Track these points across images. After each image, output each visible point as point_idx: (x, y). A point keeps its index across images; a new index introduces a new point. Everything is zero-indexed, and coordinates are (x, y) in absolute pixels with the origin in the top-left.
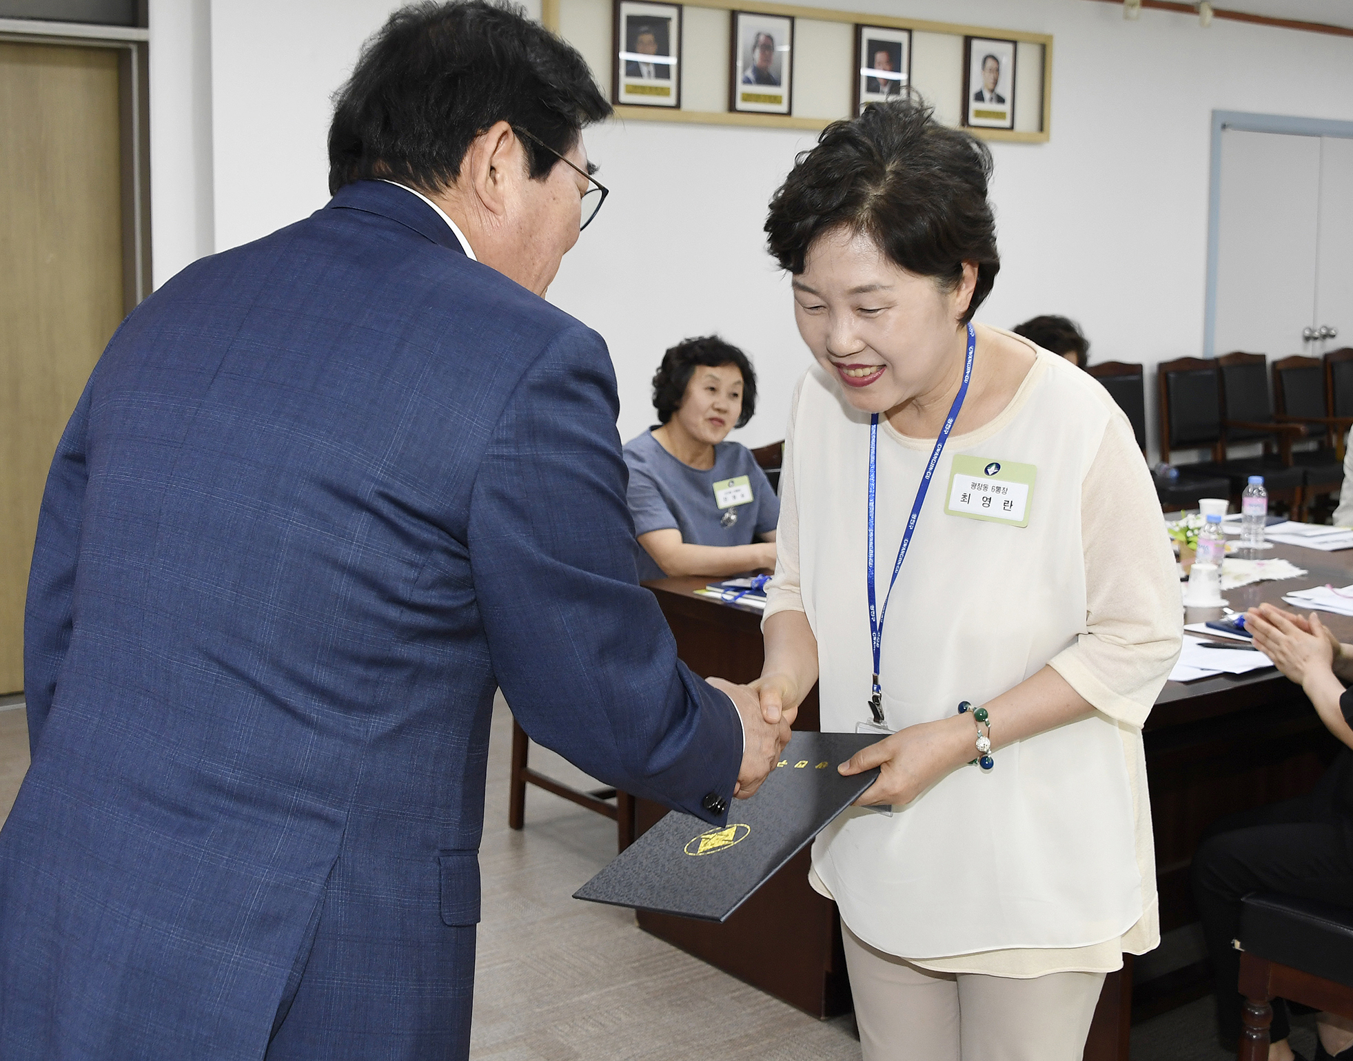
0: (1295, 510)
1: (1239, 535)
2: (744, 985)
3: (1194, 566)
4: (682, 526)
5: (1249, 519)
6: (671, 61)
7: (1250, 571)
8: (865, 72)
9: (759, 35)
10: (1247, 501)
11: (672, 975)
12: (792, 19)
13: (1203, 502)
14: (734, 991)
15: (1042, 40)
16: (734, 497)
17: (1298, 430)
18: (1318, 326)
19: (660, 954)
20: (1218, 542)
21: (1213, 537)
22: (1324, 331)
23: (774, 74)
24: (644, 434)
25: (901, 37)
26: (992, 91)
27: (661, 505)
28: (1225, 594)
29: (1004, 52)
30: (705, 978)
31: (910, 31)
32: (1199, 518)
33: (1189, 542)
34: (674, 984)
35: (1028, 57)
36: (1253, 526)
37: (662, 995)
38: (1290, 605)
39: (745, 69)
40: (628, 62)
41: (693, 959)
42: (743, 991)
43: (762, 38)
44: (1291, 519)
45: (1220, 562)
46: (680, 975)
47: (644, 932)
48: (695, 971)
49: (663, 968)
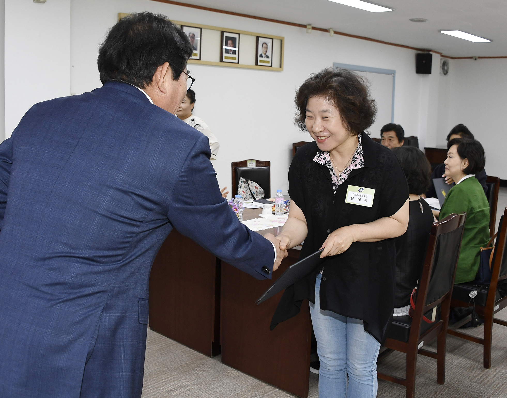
2: (185, 347)
8: (224, 47)
9: (190, 33)
11: (161, 345)
12: (201, 29)
14: (182, 349)
15: (281, 39)
19: (157, 338)
23: (195, 46)
25: (236, 36)
26: (265, 54)
29: (269, 42)
31: (239, 34)
34: (162, 347)
35: (277, 44)
37: (158, 351)
41: (168, 339)
43: (191, 34)
46: (164, 345)
47: (152, 331)
48: (169, 343)
49: (158, 342)
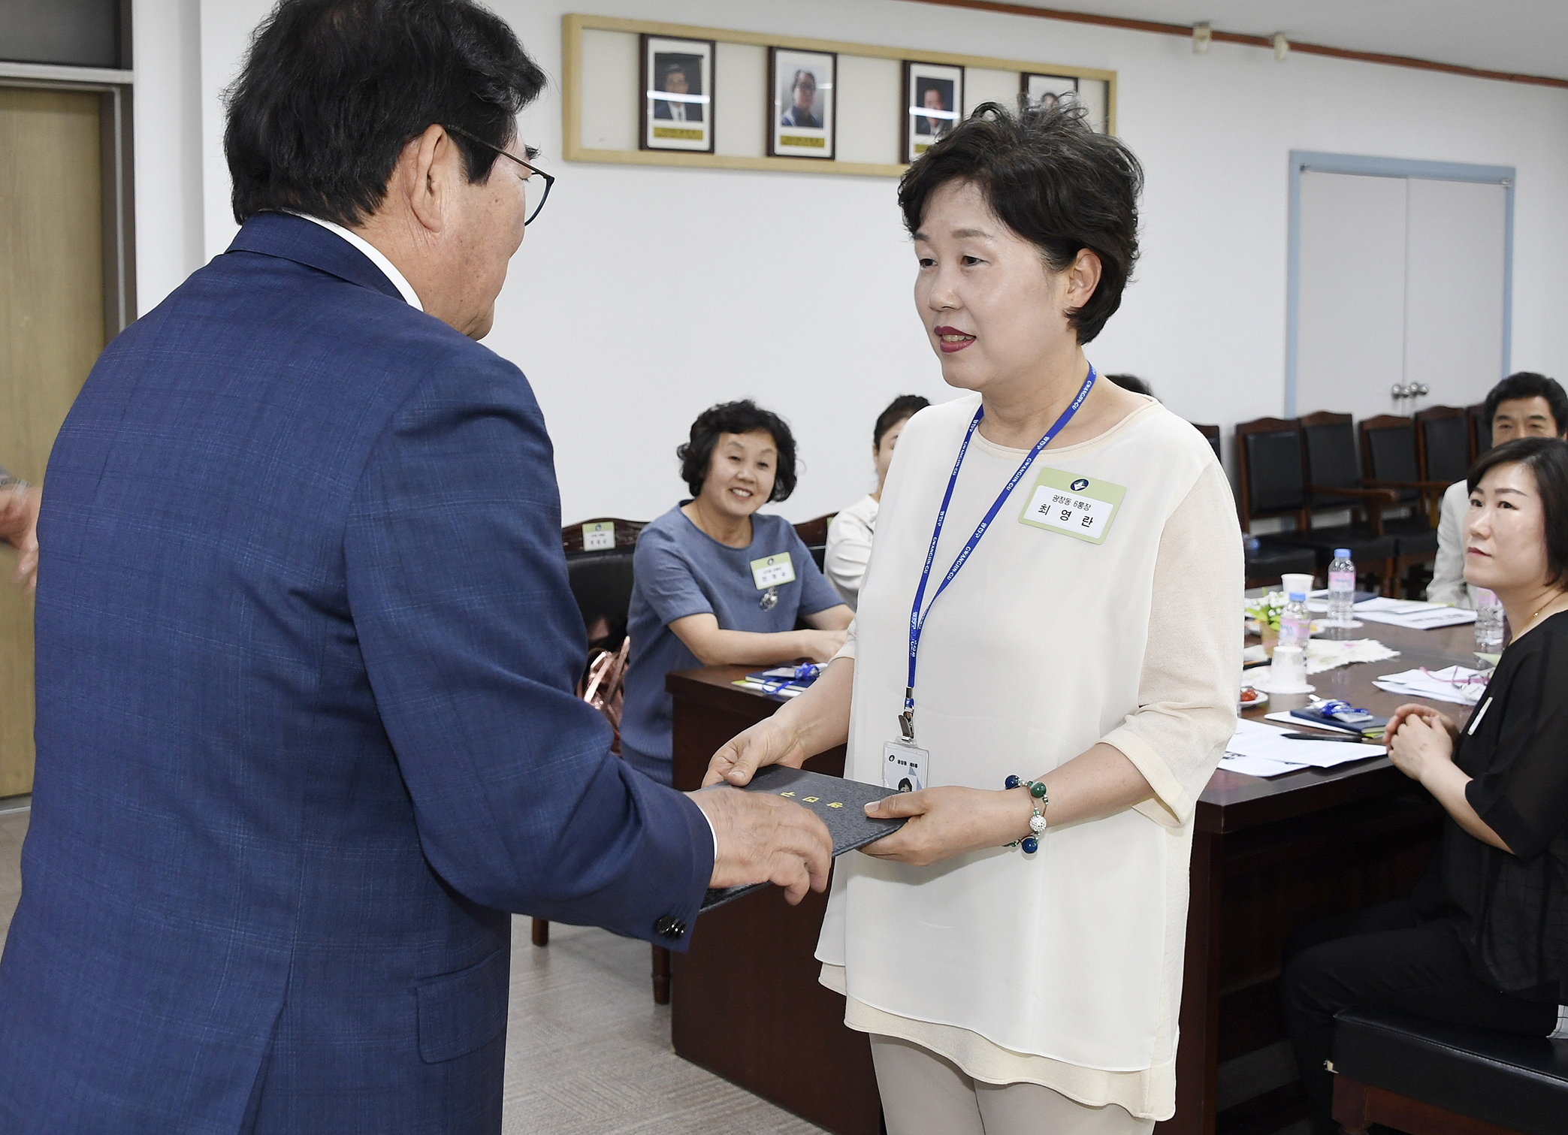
0: (1387, 582)
1: (1326, 613)
2: (791, 1116)
3: (1276, 649)
4: (717, 611)
5: (1336, 595)
6: (704, 99)
7: (1338, 654)
8: (914, 111)
9: (798, 73)
10: (1333, 576)
11: (712, 1106)
12: (834, 56)
13: (1286, 577)
14: (780, 1123)
15: (1106, 77)
16: (774, 576)
17: (1389, 496)
18: (1408, 384)
19: (698, 1083)
20: (1303, 622)
21: (1297, 616)
22: (1414, 388)
23: (815, 116)
24: (673, 511)
25: (953, 75)
27: (693, 587)
28: (1311, 679)
30: (749, 1109)
31: (962, 68)
32: (1282, 596)
33: (1271, 622)
34: (715, 1116)
35: (1091, 94)
36: (1341, 604)
37: (701, 1128)
38: (1382, 690)
39: (783, 111)
40: (657, 102)
41: (735, 1088)
42: (790, 1124)
43: (802, 76)
44: (1382, 595)
45: (1305, 644)
46: (721, 1107)
47: (681, 1059)
48: (738, 1101)
49: (702, 1099)
